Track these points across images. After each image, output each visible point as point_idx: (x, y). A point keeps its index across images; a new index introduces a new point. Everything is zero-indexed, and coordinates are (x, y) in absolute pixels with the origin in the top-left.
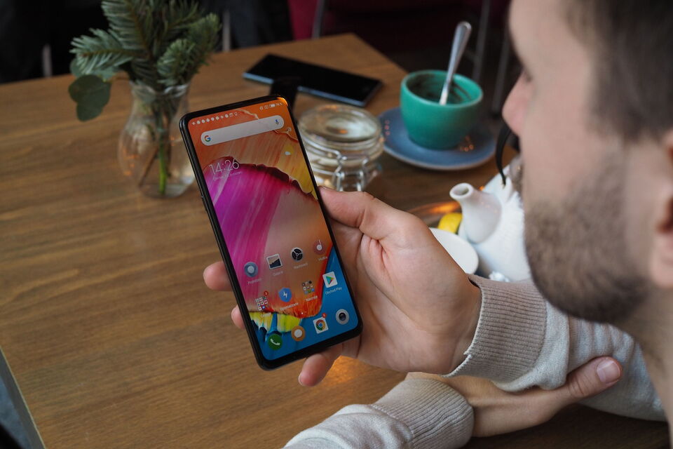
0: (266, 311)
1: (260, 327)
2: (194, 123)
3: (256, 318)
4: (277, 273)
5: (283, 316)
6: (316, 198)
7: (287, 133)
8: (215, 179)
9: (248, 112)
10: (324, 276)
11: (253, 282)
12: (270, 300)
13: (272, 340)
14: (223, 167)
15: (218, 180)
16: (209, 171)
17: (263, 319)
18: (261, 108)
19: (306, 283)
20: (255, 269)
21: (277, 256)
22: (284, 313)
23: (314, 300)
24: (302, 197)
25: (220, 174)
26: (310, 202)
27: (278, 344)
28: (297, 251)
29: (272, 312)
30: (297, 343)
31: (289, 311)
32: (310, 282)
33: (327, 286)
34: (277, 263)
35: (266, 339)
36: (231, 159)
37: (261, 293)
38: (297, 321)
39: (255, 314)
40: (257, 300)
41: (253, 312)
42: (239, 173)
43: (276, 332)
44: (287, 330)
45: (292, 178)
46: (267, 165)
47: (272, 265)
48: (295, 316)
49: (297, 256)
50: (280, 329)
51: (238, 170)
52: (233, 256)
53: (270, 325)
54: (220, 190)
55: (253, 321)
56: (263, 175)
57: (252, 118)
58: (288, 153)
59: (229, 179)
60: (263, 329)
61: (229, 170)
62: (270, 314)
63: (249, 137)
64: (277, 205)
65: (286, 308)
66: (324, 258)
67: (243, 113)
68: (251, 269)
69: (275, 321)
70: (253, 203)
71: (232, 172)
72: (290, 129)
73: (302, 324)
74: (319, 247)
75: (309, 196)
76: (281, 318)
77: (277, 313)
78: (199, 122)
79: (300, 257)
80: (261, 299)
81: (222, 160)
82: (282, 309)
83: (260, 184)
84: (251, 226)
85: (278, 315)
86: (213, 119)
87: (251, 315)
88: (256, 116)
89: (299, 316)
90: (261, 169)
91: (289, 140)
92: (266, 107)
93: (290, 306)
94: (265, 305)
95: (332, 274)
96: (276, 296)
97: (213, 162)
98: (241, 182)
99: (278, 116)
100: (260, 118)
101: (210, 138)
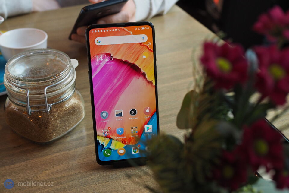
0: (107, 137)
1: (101, 144)
2: (93, 32)
3: (100, 139)
4: (119, 119)
5: (116, 141)
6: (154, 84)
7: (148, 45)
8: (97, 64)
9: (127, 30)
10: (146, 126)
11: (104, 121)
12: (111, 132)
13: (106, 152)
14: (104, 58)
15: (99, 65)
16: (94, 60)
17: (104, 141)
18: (136, 29)
19: (134, 128)
20: (107, 115)
21: (121, 111)
22: (116, 140)
23: (136, 137)
24: (145, 82)
25: (100, 62)
26: (150, 86)
27: (109, 154)
28: (134, 110)
29: (110, 138)
30: (119, 156)
31: (120, 139)
32: (136, 128)
34: (121, 114)
35: (103, 151)
36: (109, 55)
37: (107, 127)
38: (123, 145)
39: (100, 137)
40: (103, 131)
41: (99, 136)
42: (112, 63)
43: (110, 149)
44: (116, 149)
45: (143, 71)
46: (130, 61)
47: (117, 115)
48: (123, 143)
49: (133, 113)
50: (112, 147)
51: (112, 61)
52: (96, 106)
53: (107, 144)
54: (98, 70)
55: (98, 140)
56: (126, 67)
57: (128, 34)
58: (144, 57)
59: (105, 65)
60: (103, 145)
61: (107, 60)
62: (109, 139)
63: (124, 44)
64: (129, 84)
65: (119, 138)
66: (148, 117)
67: (124, 30)
68: (104, 115)
69: (110, 143)
70: (115, 81)
71: (108, 62)
72: (150, 44)
73: (125, 148)
74: (147, 111)
75: (151, 82)
76: (114, 142)
77: (113, 139)
78: (96, 31)
79: (134, 114)
80: (106, 131)
81: (104, 54)
82: (116, 138)
83: (123, 71)
84: (111, 92)
85: (113, 140)
86: (104, 31)
87: (98, 137)
88: (131, 33)
89: (125, 143)
90: (126, 63)
91: (147, 50)
92: (139, 29)
93: (121, 138)
94: (107, 134)
96: (115, 131)
97: (98, 55)
98: (112, 67)
99: (145, 35)
100: (133, 35)
101: (100, 41)
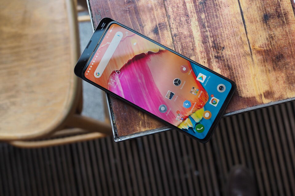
0: (184, 119)
1: (188, 129)
2: (87, 74)
3: (182, 127)
4: (175, 99)
5: (194, 114)
6: (164, 49)
7: (127, 35)
8: (115, 87)
9: (104, 45)
10: (198, 79)
11: (168, 113)
12: (182, 113)
13: (198, 129)
14: (114, 79)
15: (117, 87)
16: (110, 87)
17: (186, 124)
18: (107, 37)
19: (192, 90)
20: (165, 107)
21: (169, 92)
22: (193, 113)
23: (202, 94)
24: (157, 56)
25: (115, 83)
26: (163, 54)
27: (202, 128)
28: (176, 81)
29: (187, 117)
30: (210, 119)
31: (194, 109)
32: (193, 88)
33: (202, 82)
34: (172, 94)
35: (195, 131)
36: (114, 72)
37: (176, 114)
38: (202, 110)
39: (181, 125)
40: (177, 119)
41: (179, 125)
42: (123, 74)
43: (197, 124)
44: (201, 118)
45: (146, 52)
46: (131, 58)
47: (170, 98)
48: (199, 109)
49: (177, 82)
50: (197, 121)
51: (121, 73)
52: (150, 110)
53: (192, 124)
54: (121, 89)
55: (183, 129)
56: (133, 65)
57: (108, 46)
58: (135, 44)
59: (121, 81)
60: (190, 128)
61: (117, 77)
62: (187, 119)
64: (150, 70)
65: (192, 110)
66: (190, 71)
67: (102, 48)
68: (163, 109)
69: (192, 120)
70: (139, 81)
71: (119, 77)
72: (127, 32)
73: (206, 109)
74: (184, 69)
75: (160, 51)
76: (193, 116)
77: (190, 115)
78: (88, 72)
79: (179, 82)
80: (178, 117)
81: (111, 76)
82: (191, 112)
83: (135, 69)
84: (147, 90)
85: (191, 116)
86: (92, 64)
87: (179, 127)
88: (108, 43)
89: (201, 107)
90: (130, 62)
91: (131, 38)
92: (109, 35)
93: (193, 107)
94: (182, 117)
95: (200, 75)
96: (184, 109)
97: (108, 81)
98: (126, 77)
99: (117, 33)
100: (110, 42)
101: (98, 73)
